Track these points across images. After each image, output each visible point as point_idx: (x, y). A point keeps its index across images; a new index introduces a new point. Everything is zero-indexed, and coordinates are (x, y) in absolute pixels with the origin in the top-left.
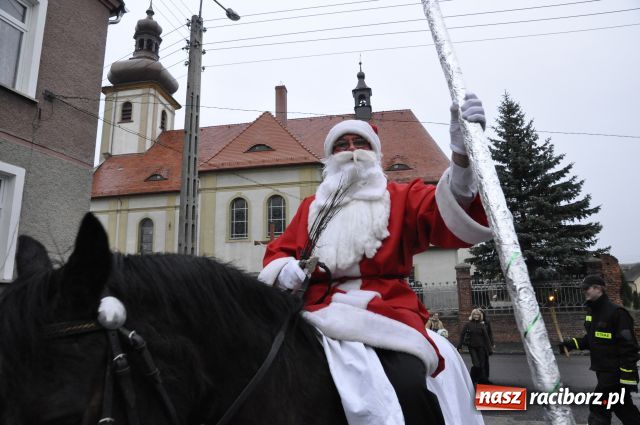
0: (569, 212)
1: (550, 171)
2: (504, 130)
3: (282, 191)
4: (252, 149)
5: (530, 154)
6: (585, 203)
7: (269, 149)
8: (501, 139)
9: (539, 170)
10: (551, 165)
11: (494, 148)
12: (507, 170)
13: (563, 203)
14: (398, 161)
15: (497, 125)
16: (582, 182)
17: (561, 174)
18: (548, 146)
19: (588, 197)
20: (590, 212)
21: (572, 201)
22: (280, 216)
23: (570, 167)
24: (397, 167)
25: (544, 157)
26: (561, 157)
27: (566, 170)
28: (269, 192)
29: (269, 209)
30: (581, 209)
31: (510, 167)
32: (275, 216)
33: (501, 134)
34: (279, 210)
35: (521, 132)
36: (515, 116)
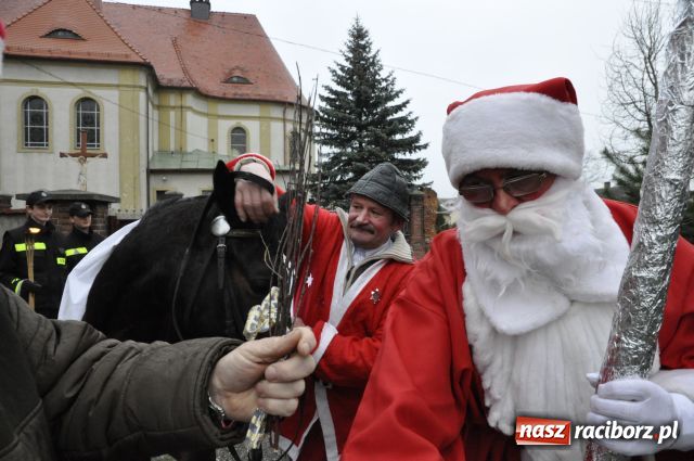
0: (401, 146)
1: (390, 104)
2: (351, 55)
3: (95, 93)
4: (52, 34)
5: (373, 84)
6: (417, 139)
7: (77, 37)
8: (347, 65)
9: (380, 101)
10: (391, 98)
11: (340, 72)
12: (350, 97)
13: (398, 137)
14: (237, 73)
15: (345, 49)
16: (416, 119)
17: (399, 108)
18: (390, 79)
19: (420, 133)
20: (419, 148)
21: (406, 136)
22: (92, 124)
23: (408, 102)
24: (235, 79)
25: (385, 89)
26: (401, 92)
27: (404, 105)
28: (78, 93)
29: (78, 115)
30: (411, 145)
31: (353, 95)
32: (85, 124)
33: (348, 59)
34: (92, 116)
35: (367, 60)
36: (363, 43)
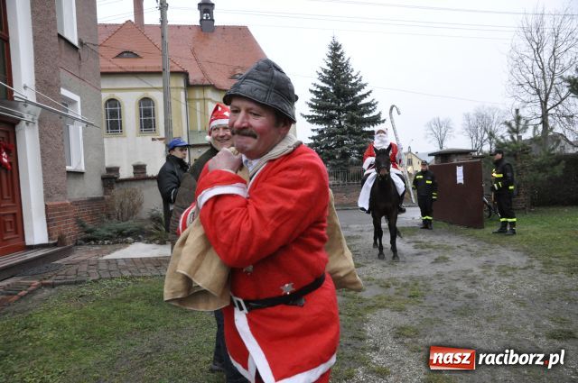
0: (369, 122)
1: (359, 93)
2: (331, 62)
3: (151, 94)
4: (120, 56)
5: (348, 79)
6: (378, 116)
7: (136, 56)
8: (329, 68)
9: (353, 92)
10: (359, 89)
11: (323, 74)
12: (332, 91)
13: (365, 116)
16: (377, 103)
17: (364, 96)
18: (358, 77)
19: (380, 113)
20: (380, 122)
21: (371, 115)
22: (150, 115)
23: (371, 92)
25: (355, 84)
26: (365, 85)
27: (368, 94)
28: (140, 95)
29: (140, 110)
30: (376, 120)
31: (334, 89)
32: (145, 115)
33: (329, 65)
34: (149, 110)
35: (342, 64)
36: (339, 53)
